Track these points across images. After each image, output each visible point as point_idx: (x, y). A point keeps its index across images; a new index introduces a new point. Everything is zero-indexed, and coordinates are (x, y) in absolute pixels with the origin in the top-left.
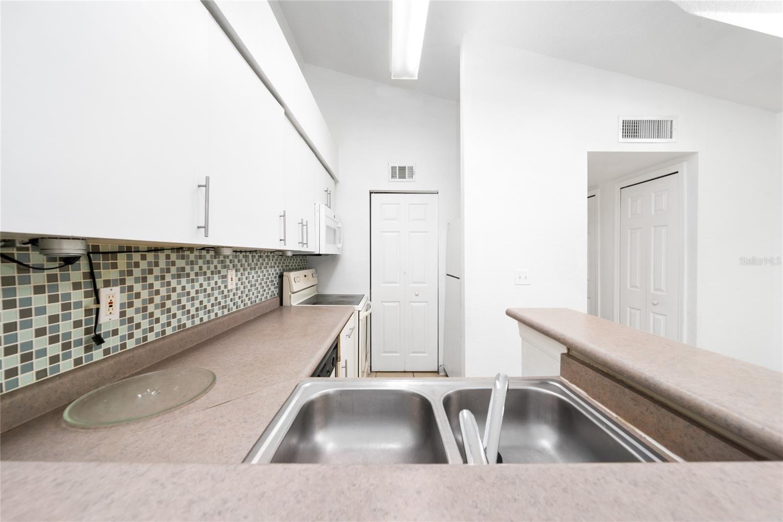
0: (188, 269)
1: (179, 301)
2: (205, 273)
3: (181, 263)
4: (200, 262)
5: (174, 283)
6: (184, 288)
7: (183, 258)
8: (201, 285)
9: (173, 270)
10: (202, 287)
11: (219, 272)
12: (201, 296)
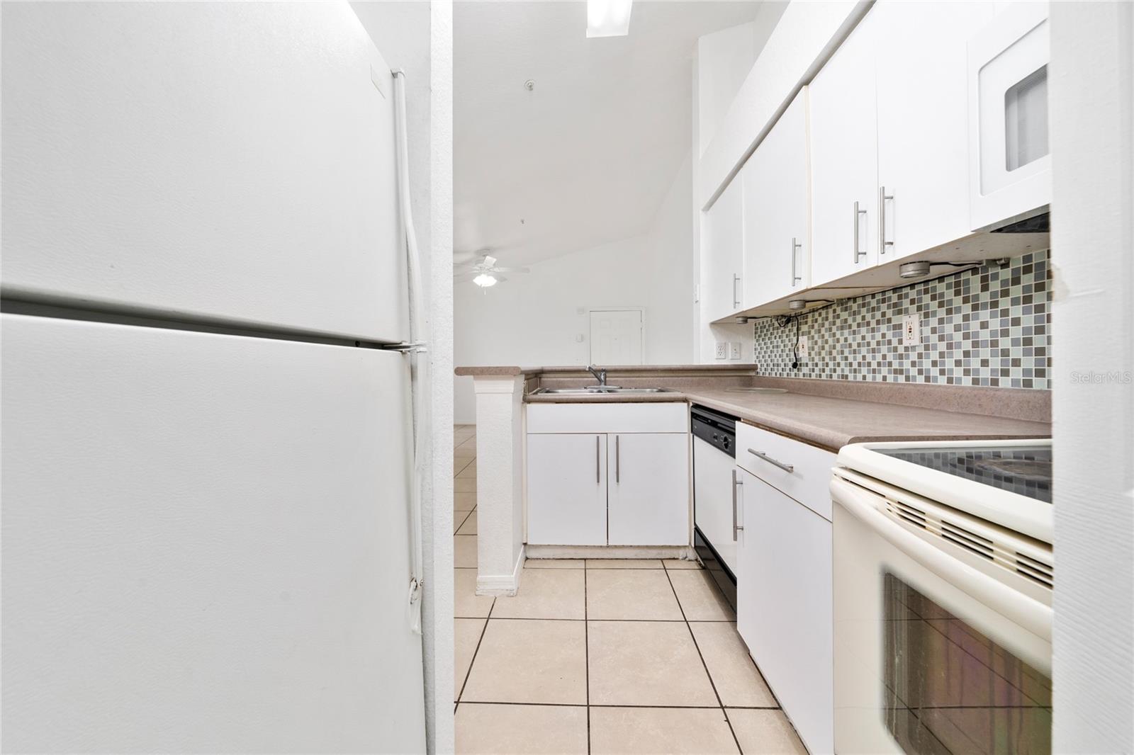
0: (850, 321)
1: (842, 352)
2: (868, 324)
3: (844, 315)
4: (864, 311)
5: (838, 334)
6: (846, 340)
7: (846, 309)
8: (863, 338)
9: (838, 322)
10: (865, 340)
11: (889, 321)
12: (864, 350)
